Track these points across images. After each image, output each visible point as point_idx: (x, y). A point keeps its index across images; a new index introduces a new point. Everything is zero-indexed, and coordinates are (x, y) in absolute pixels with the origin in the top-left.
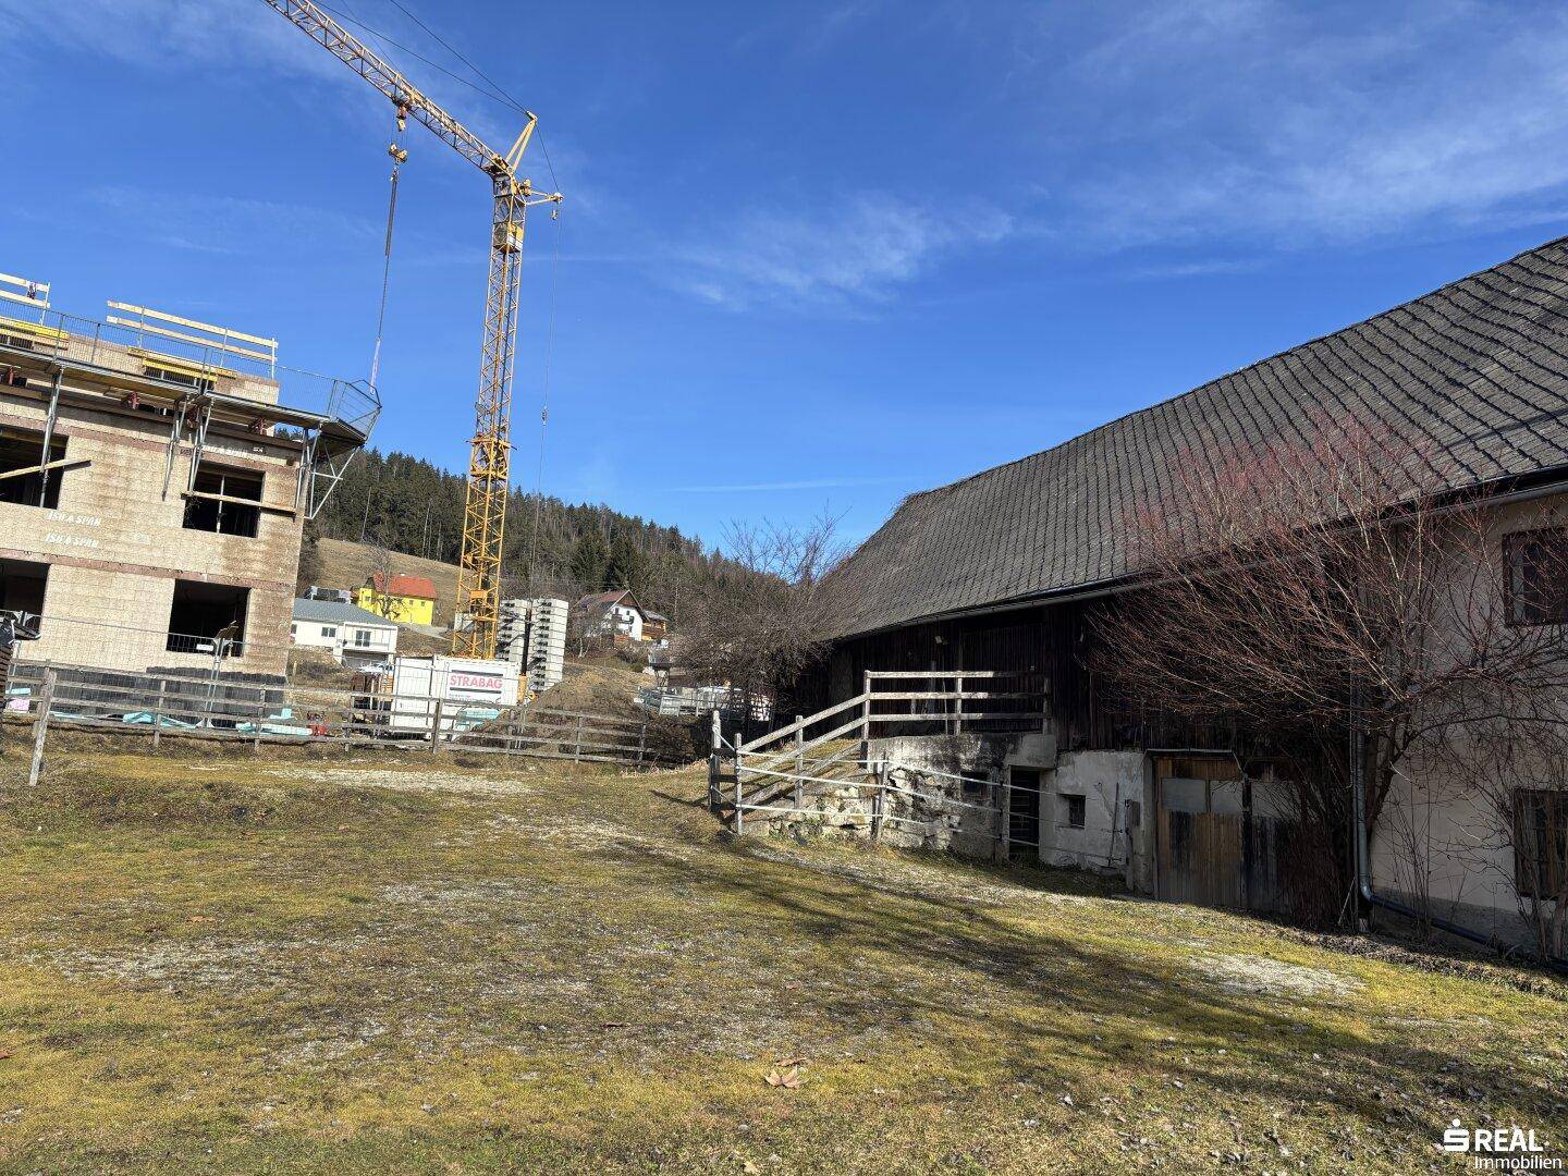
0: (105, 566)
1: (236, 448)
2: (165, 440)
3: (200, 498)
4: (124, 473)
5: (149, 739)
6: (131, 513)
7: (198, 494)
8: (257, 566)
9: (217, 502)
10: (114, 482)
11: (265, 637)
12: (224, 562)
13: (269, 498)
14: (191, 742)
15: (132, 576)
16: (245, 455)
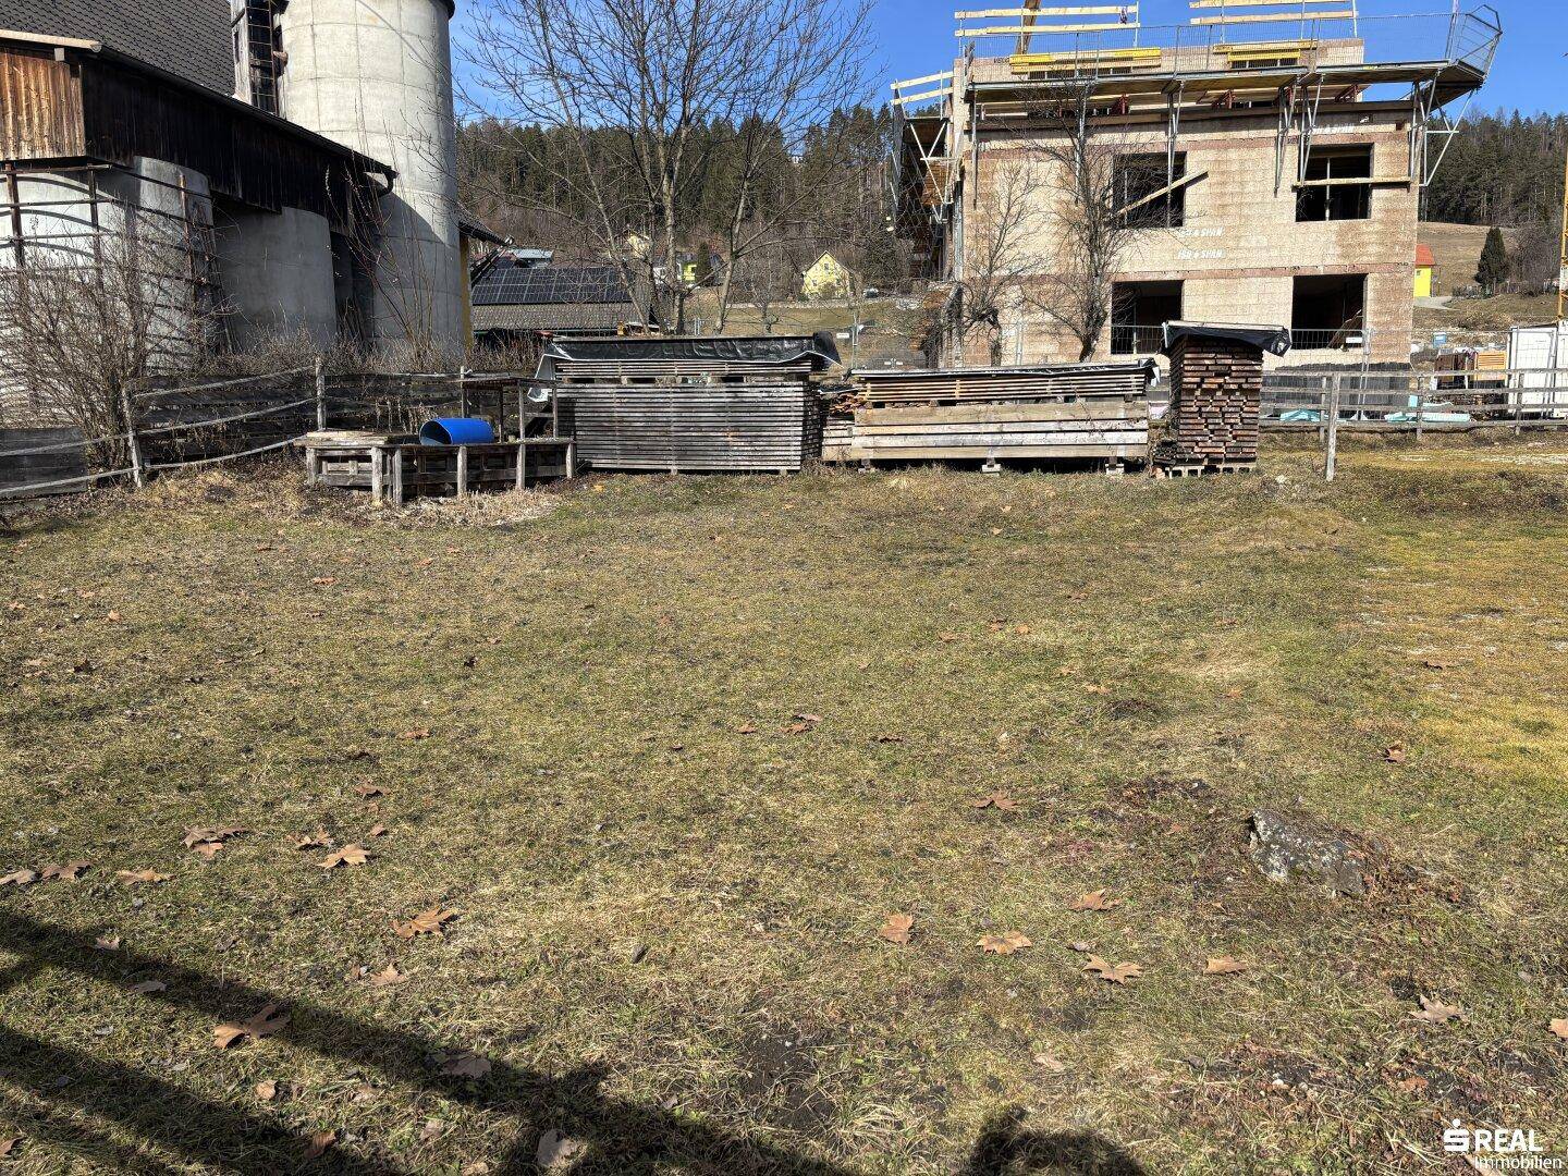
0: (1228, 274)
1: (1342, 123)
2: (1272, 133)
3: (1312, 187)
4: (1237, 178)
5: (1315, 435)
6: (1247, 217)
7: (1309, 183)
8: (1373, 249)
9: (1324, 187)
10: (1229, 189)
11: (1386, 323)
12: (1339, 250)
13: (1379, 172)
14: (1353, 435)
15: (1254, 280)
16: (1350, 129)
